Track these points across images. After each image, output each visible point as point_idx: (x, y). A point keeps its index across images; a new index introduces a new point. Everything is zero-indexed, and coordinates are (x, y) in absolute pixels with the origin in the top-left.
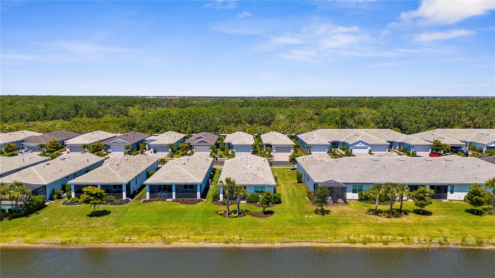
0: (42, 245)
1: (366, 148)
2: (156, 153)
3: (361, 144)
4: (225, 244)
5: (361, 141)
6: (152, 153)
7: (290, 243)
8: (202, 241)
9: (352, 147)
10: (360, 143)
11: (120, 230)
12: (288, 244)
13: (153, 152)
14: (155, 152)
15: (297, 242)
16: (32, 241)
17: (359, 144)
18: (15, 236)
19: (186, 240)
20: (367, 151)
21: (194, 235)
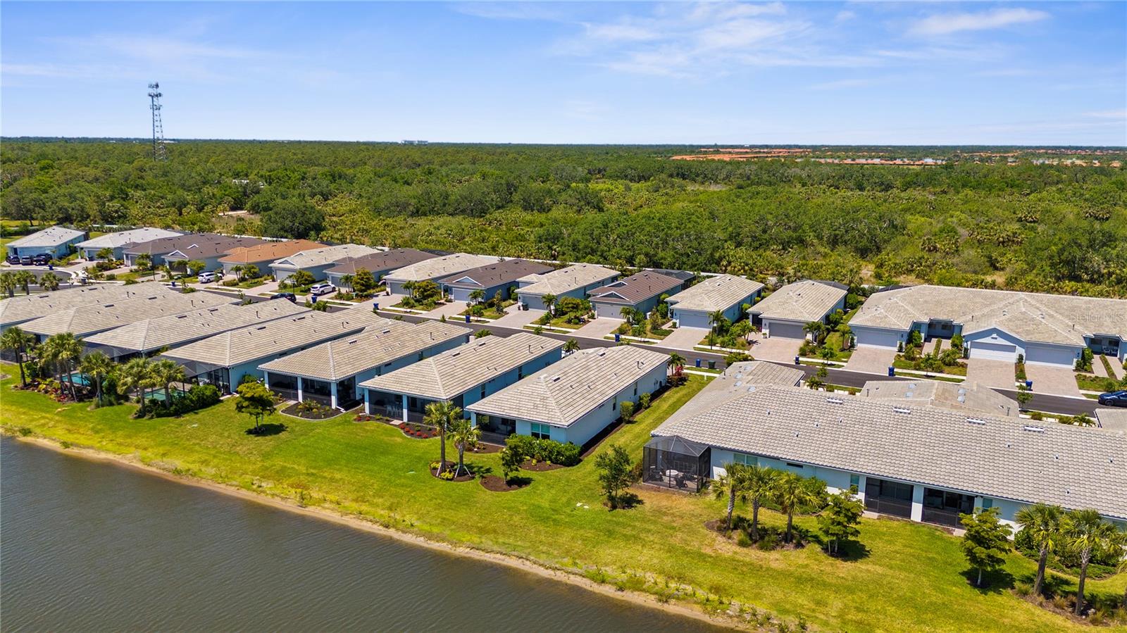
0: (154, 469)
1: (1012, 349)
2: (528, 310)
3: (996, 338)
4: (381, 527)
5: (995, 330)
6: (519, 309)
7: (488, 552)
8: (354, 514)
9: (969, 343)
10: (994, 335)
11: (263, 465)
12: (482, 553)
13: (521, 308)
14: (526, 308)
15: (501, 553)
16: (148, 460)
17: (990, 338)
18: (137, 447)
19: (333, 506)
20: (1012, 358)
21: (353, 500)
